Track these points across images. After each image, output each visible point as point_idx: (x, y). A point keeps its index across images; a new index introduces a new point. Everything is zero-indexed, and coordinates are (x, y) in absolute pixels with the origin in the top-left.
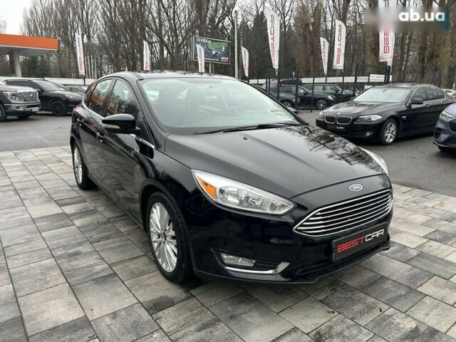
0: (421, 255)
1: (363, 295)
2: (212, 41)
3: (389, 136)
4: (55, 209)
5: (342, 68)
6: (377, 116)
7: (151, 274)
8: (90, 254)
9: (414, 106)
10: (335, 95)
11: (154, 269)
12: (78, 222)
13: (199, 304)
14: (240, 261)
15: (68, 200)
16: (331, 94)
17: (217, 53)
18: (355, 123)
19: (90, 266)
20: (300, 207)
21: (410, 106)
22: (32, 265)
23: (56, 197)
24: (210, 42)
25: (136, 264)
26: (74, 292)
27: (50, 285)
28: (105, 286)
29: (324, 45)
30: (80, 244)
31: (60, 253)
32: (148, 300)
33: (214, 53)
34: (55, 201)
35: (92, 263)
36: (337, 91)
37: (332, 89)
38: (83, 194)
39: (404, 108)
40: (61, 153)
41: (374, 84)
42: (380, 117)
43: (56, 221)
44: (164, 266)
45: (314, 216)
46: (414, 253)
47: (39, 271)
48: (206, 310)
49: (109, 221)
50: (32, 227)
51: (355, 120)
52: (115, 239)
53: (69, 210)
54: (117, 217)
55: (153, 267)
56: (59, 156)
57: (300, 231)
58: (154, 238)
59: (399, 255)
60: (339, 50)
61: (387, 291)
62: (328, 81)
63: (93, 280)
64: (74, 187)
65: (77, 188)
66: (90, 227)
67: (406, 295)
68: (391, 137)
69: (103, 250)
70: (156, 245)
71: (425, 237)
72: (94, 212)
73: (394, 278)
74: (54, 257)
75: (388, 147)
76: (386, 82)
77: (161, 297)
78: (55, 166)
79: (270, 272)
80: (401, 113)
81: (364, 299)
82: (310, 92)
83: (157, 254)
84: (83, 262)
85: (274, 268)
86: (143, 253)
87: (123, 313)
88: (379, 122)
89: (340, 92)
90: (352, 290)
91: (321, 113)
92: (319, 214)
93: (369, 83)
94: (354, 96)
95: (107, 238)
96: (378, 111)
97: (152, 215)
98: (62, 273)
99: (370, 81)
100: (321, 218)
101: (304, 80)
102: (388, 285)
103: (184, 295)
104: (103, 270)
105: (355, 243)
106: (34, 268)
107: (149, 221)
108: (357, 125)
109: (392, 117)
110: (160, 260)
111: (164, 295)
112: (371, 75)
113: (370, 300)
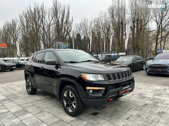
1: (144, 107)
2: (64, 43)
13: (105, 113)
17: (65, 47)
24: (63, 43)
32: (92, 113)
33: (64, 47)
39: (132, 63)
46: (152, 98)
48: (108, 114)
59: (149, 99)
67: (154, 106)
71: (153, 95)
99: (119, 55)
109: (129, 65)
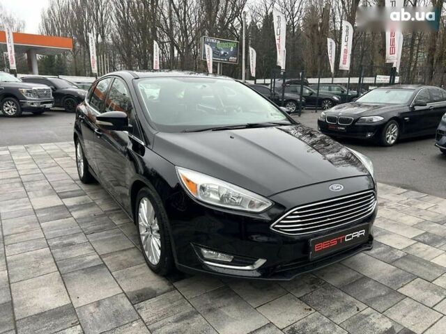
0: (407, 257)
1: (342, 294)
2: (221, 41)
3: (391, 137)
4: (56, 201)
5: (348, 69)
6: (379, 117)
7: (138, 266)
8: (83, 244)
9: (417, 108)
10: (340, 95)
11: (142, 262)
12: (76, 214)
13: (181, 297)
14: (220, 256)
15: (70, 193)
16: (337, 94)
17: (225, 53)
18: (356, 124)
19: (82, 256)
20: (277, 205)
21: (413, 108)
22: (28, 253)
23: (58, 190)
24: (219, 42)
25: (125, 255)
26: (63, 280)
27: (42, 273)
28: (93, 276)
29: (331, 46)
30: (74, 235)
31: (55, 243)
32: (132, 290)
33: (222, 53)
34: (57, 194)
35: (84, 253)
36: (343, 92)
37: (338, 90)
38: (84, 187)
39: (407, 109)
40: (68, 148)
41: (380, 85)
42: (382, 118)
43: (56, 213)
44: (150, 259)
45: (291, 214)
46: (400, 254)
47: (33, 259)
48: (187, 302)
49: (105, 214)
50: (33, 217)
51: (356, 120)
52: (109, 232)
53: (69, 202)
54: (113, 210)
55: (141, 259)
56: (66, 150)
57: (278, 229)
58: (143, 232)
59: (384, 256)
60: (346, 51)
61: (366, 291)
62: (334, 82)
63: (83, 270)
64: (77, 180)
65: (79, 182)
66: (87, 220)
67: (386, 295)
68: (392, 139)
69: (96, 242)
70: (143, 238)
71: (413, 239)
72: (92, 205)
73: (376, 279)
74: (49, 247)
75: (389, 148)
76: (392, 83)
77: (145, 289)
78: (61, 160)
79: (248, 268)
80: (404, 114)
81: (343, 298)
82: (315, 92)
83: (144, 247)
84: (75, 253)
85: (252, 264)
86: (133, 246)
87: (107, 302)
88: (380, 123)
89: (346, 93)
90: (333, 288)
91: (323, 113)
92: (296, 212)
93: (374, 84)
94: (358, 96)
95: (101, 230)
96: (380, 112)
97: (140, 209)
98: (55, 262)
99: (377, 82)
100: (298, 216)
101: (311, 81)
102: (369, 285)
103: (167, 287)
104: (94, 260)
105: (334, 242)
106: (29, 256)
107: (138, 215)
108: (358, 126)
109: (394, 118)
110: (147, 253)
111: (148, 286)
112: (378, 76)
113: (349, 299)
